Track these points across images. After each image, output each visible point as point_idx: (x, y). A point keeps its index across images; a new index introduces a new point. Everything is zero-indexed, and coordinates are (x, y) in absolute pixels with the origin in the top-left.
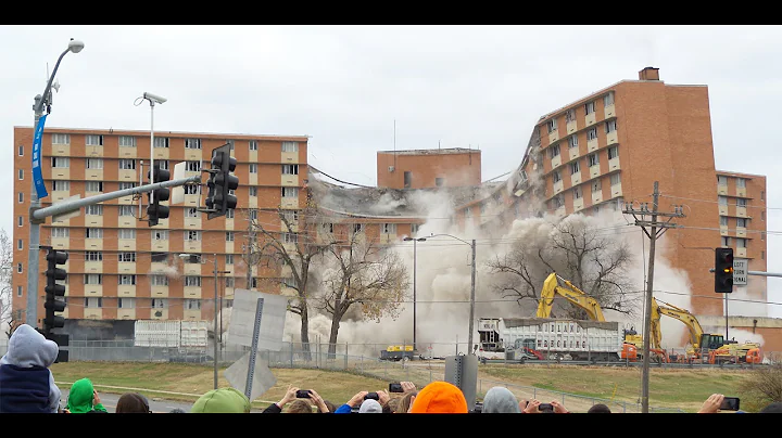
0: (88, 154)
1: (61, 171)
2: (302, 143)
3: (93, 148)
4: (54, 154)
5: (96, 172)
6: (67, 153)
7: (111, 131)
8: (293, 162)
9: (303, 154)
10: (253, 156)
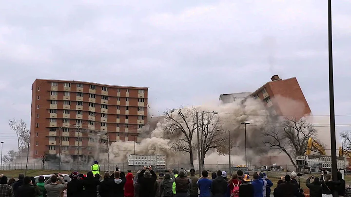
0: (65, 90)
1: (54, 97)
2: (146, 90)
3: (67, 88)
4: (51, 90)
5: (67, 97)
6: (57, 90)
7: (74, 82)
8: (142, 97)
9: (146, 94)
10: (127, 95)
